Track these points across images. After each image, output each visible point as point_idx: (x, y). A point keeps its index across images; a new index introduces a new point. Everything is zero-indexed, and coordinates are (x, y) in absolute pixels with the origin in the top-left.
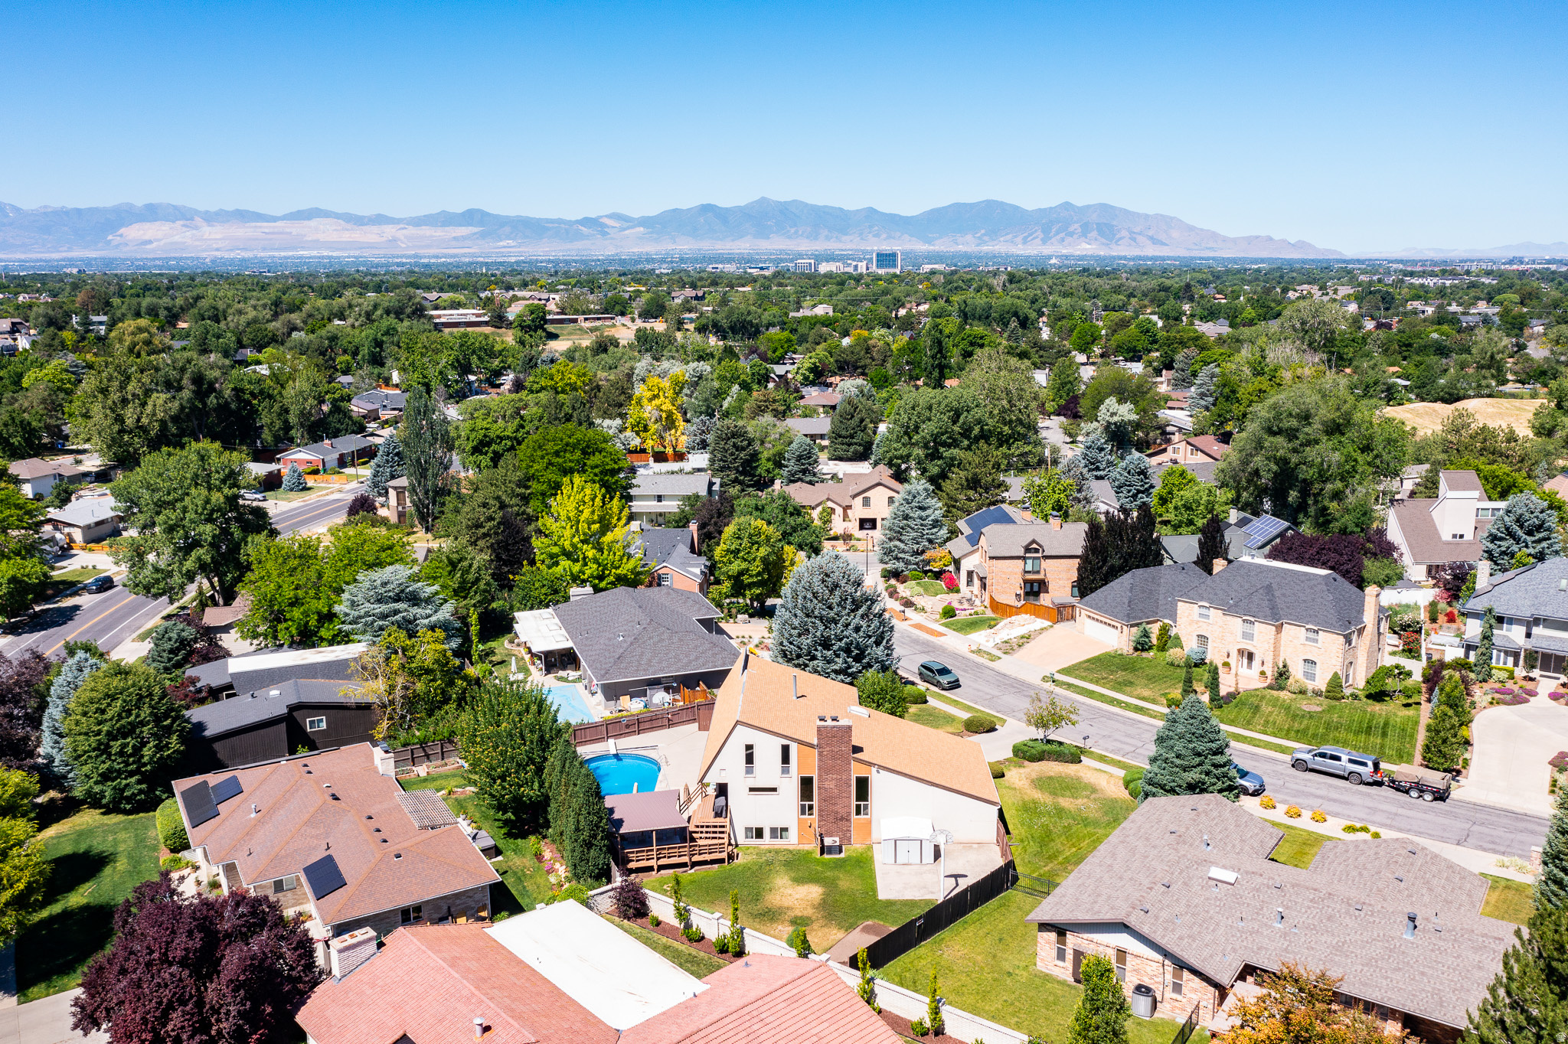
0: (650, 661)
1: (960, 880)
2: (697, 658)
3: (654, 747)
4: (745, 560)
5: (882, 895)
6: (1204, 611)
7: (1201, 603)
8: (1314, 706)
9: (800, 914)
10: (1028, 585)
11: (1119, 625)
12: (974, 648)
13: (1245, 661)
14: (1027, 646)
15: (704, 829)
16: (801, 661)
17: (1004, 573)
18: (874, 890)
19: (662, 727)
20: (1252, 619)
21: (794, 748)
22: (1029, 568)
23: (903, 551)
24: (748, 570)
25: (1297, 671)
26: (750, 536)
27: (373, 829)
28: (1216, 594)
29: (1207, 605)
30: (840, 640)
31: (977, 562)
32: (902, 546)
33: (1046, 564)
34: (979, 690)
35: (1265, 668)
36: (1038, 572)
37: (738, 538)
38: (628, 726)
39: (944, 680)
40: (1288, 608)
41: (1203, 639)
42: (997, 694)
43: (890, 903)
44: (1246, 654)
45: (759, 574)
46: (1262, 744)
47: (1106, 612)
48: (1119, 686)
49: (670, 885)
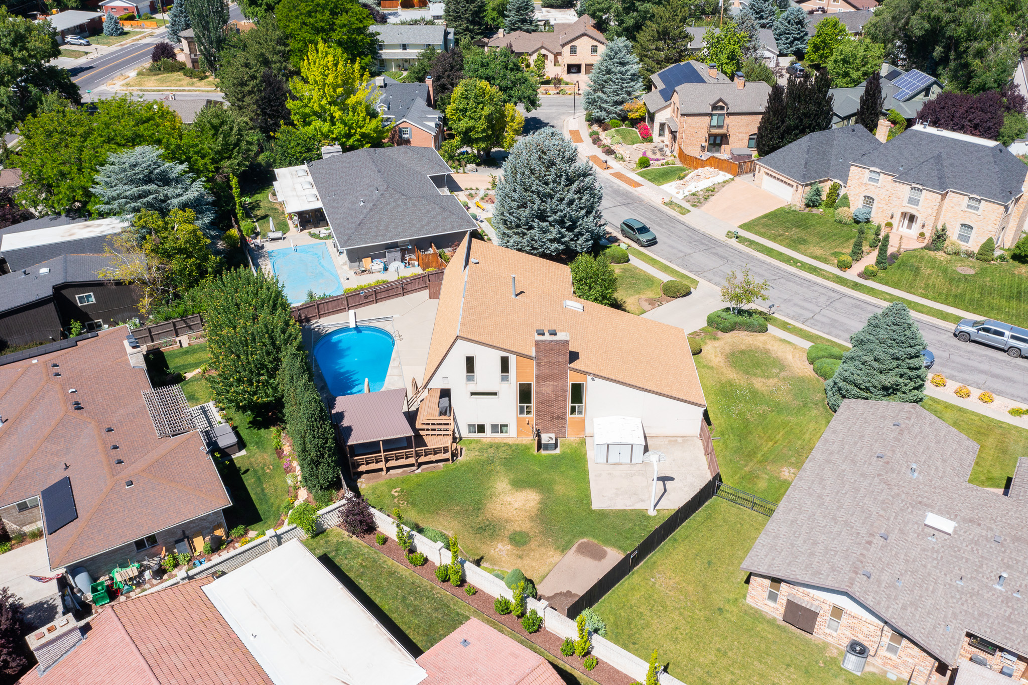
0: (387, 226)
1: (668, 483)
2: (429, 223)
3: (389, 319)
4: (472, 118)
5: (597, 504)
6: (874, 176)
7: (872, 169)
8: (966, 269)
9: (518, 529)
10: (712, 138)
11: (795, 185)
12: (667, 200)
13: (906, 222)
14: (712, 198)
15: (430, 427)
16: (520, 230)
17: (693, 128)
18: (587, 497)
19: (397, 295)
20: (921, 187)
21: (513, 360)
22: (714, 123)
23: (606, 102)
24: (474, 127)
25: (953, 235)
26: (476, 97)
27: (110, 446)
28: (887, 161)
29: (878, 171)
30: (555, 213)
31: (669, 116)
32: (604, 97)
33: (729, 120)
34: (673, 247)
35: (925, 230)
36: (721, 127)
37: (466, 98)
38: (366, 297)
39: (643, 238)
40: (955, 177)
41: (869, 200)
42: (690, 251)
43: (603, 515)
44: (908, 216)
45: (484, 131)
46: (925, 310)
47: (784, 171)
48: (794, 244)
49: (398, 489)
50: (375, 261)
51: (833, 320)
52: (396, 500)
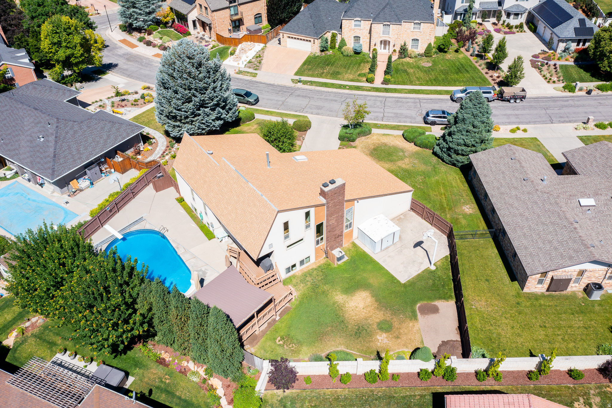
0: (78, 150)
1: (422, 245)
2: (108, 137)
3: (141, 219)
4: (69, 48)
5: (402, 279)
6: (358, 23)
7: (355, 19)
8: (426, 63)
9: (378, 320)
10: (233, 23)
11: (312, 40)
12: (237, 71)
13: (383, 46)
14: (263, 62)
15: (263, 284)
17: (221, 19)
18: (393, 278)
20: (389, 23)
21: (312, 211)
22: (233, 13)
23: (140, 14)
24: (73, 54)
26: (65, 30)
28: (362, 12)
29: (360, 19)
31: (196, 15)
32: (137, 10)
33: (240, 9)
34: (272, 100)
35: (395, 48)
36: (237, 14)
37: (56, 33)
39: (251, 99)
40: (402, 13)
41: (357, 38)
42: (283, 99)
43: (412, 284)
44: (383, 42)
45: (82, 55)
46: (429, 92)
47: (301, 33)
48: (335, 75)
49: (279, 338)
50: (79, 180)
51: (395, 113)
52: (285, 346)
